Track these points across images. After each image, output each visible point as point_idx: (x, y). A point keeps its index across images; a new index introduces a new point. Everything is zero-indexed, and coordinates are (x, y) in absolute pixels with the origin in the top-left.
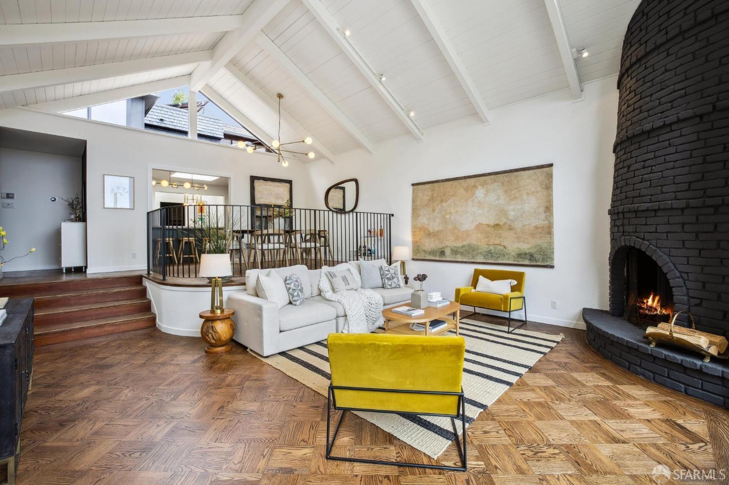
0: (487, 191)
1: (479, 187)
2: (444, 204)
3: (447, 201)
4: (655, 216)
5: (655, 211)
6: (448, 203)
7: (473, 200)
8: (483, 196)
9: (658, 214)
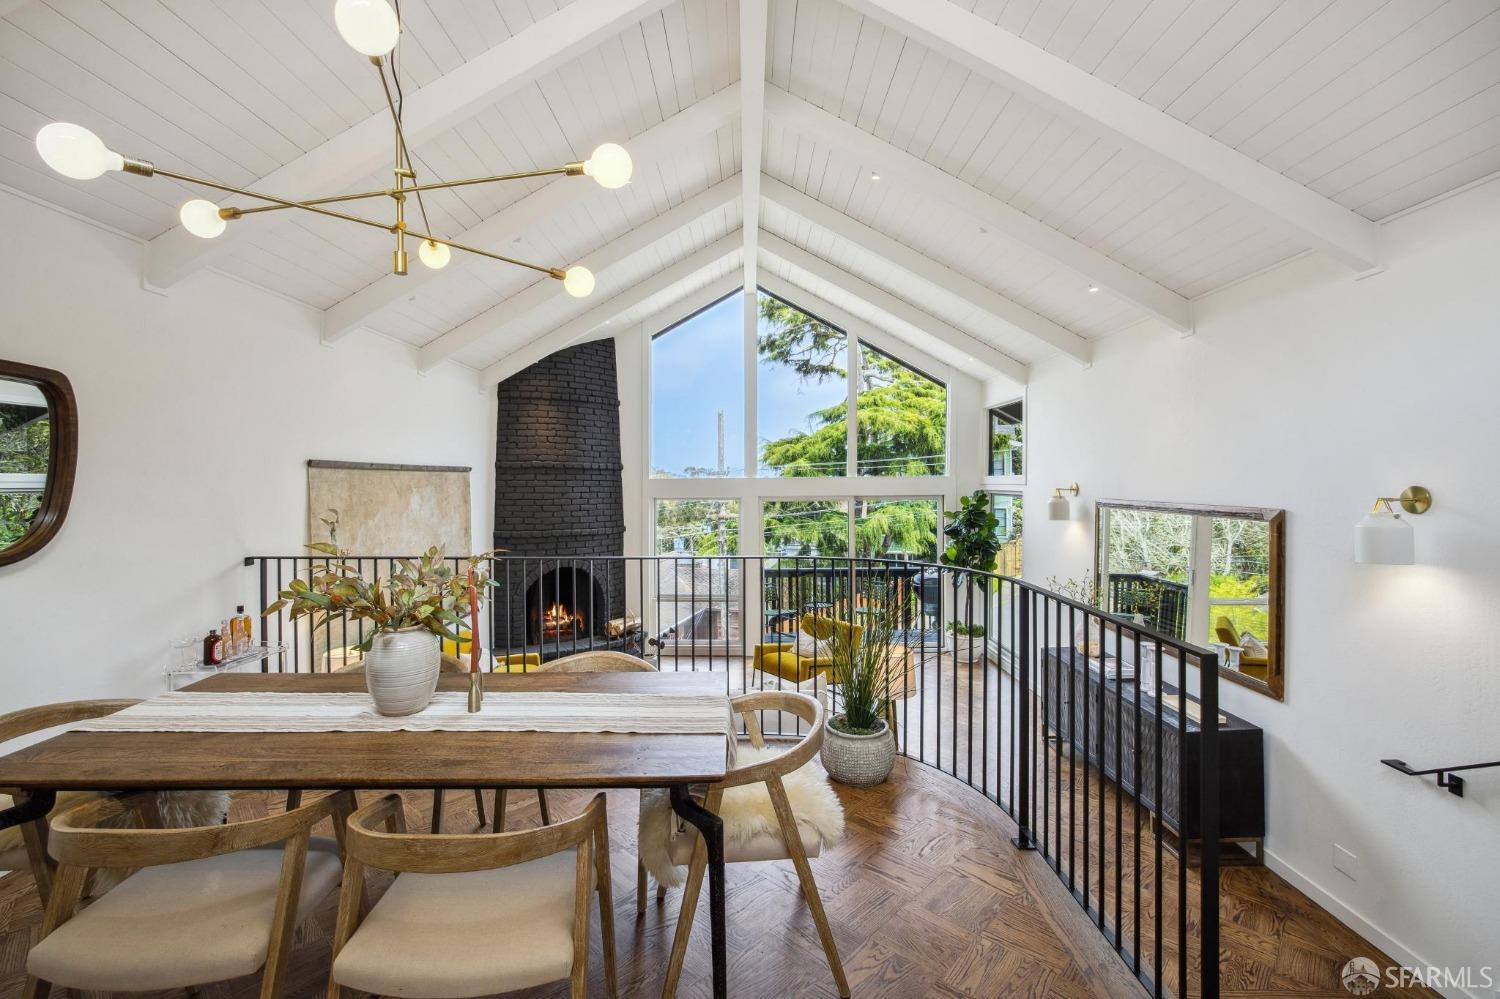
0: (422, 498)
1: (415, 490)
2: (371, 523)
3: (374, 515)
4: (593, 540)
5: (593, 536)
6: (376, 520)
7: (408, 516)
8: (418, 507)
9: (595, 538)
